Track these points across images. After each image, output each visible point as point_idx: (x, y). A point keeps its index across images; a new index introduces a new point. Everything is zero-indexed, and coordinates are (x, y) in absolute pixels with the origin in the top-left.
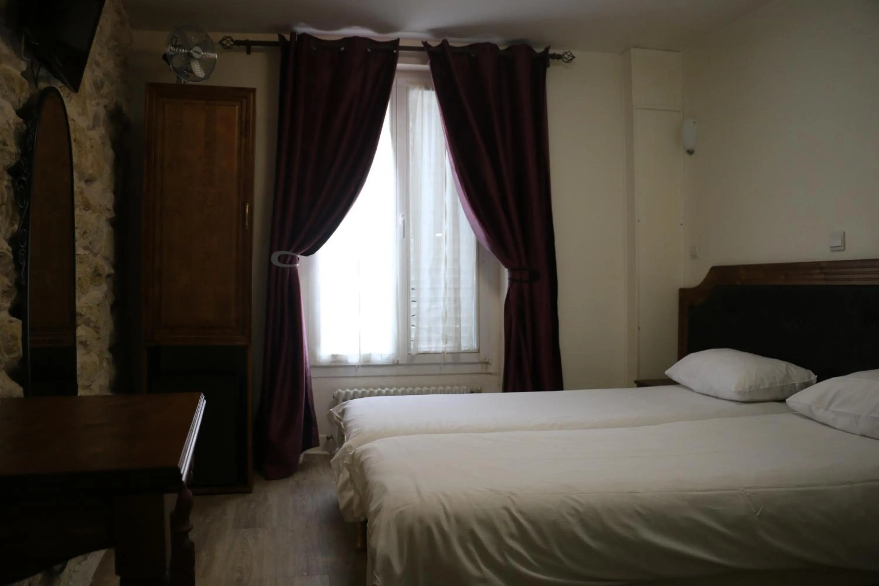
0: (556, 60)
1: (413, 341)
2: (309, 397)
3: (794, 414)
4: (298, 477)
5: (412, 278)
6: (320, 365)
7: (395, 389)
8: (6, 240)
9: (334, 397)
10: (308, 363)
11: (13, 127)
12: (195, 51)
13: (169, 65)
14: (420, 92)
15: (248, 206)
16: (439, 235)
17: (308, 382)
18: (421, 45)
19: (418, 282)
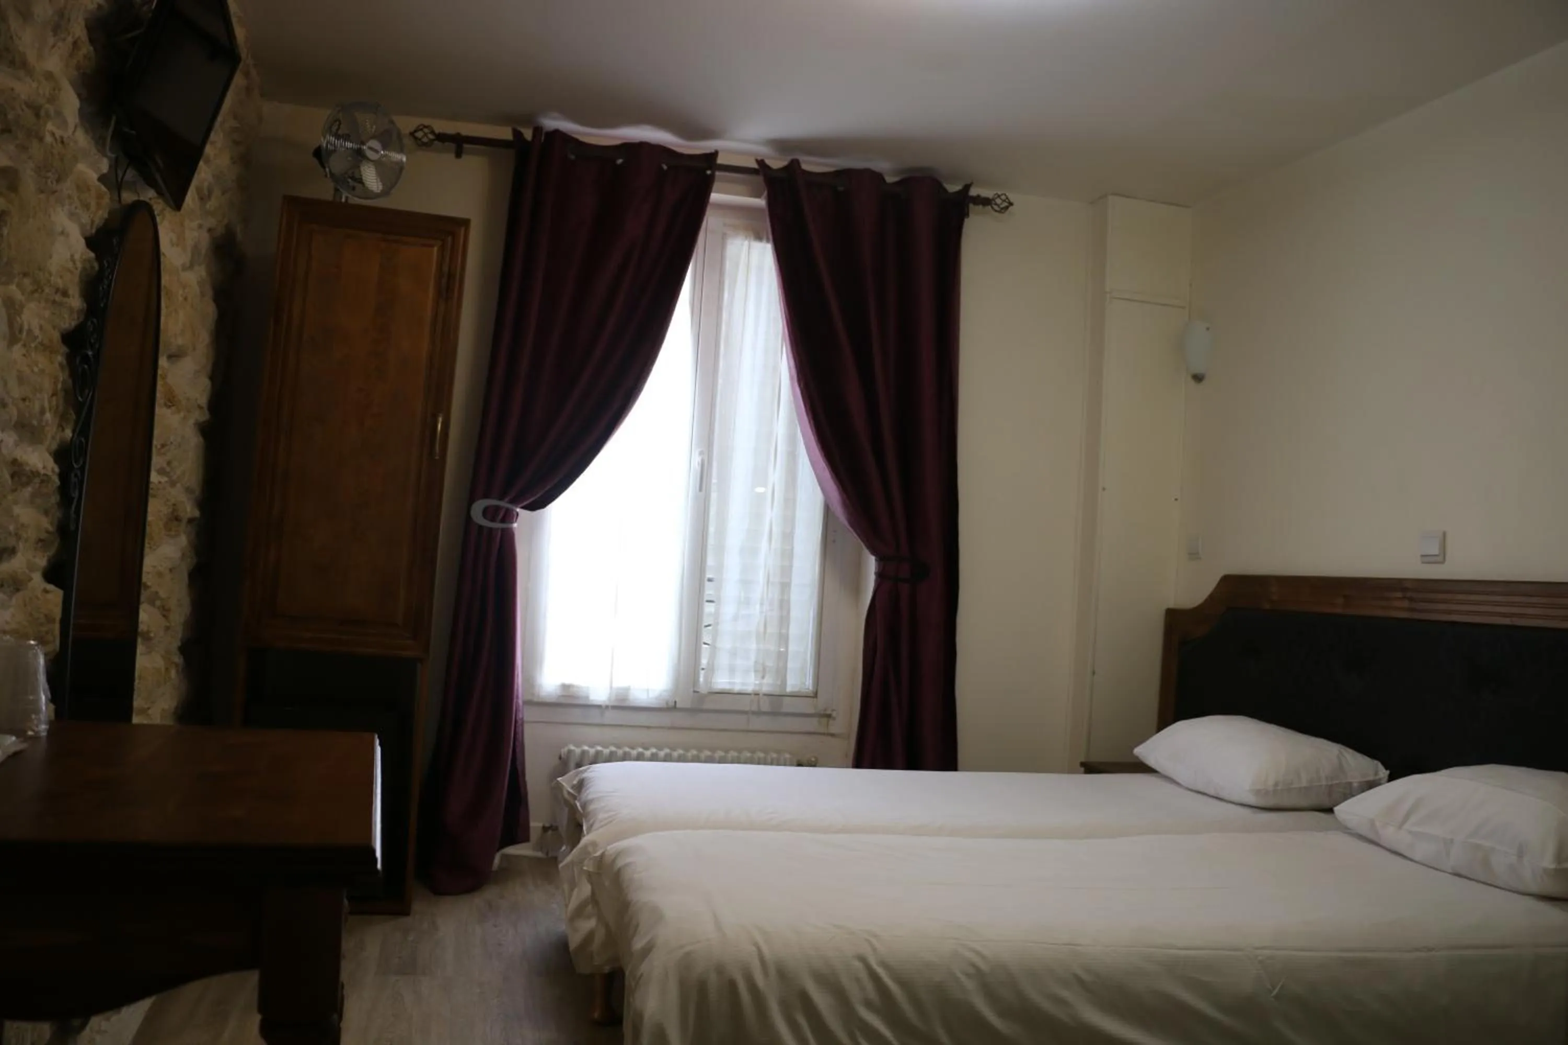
0: (981, 207)
1: (703, 669)
2: (518, 755)
3: (1345, 833)
4: (490, 893)
5: (710, 561)
6: (540, 700)
7: (667, 751)
8: (50, 454)
9: (560, 758)
10: (520, 695)
11: (79, 265)
12: (371, 148)
13: (324, 167)
14: (746, 243)
15: (440, 419)
16: (760, 490)
17: (519, 730)
18: (755, 165)
19: (720, 567)
